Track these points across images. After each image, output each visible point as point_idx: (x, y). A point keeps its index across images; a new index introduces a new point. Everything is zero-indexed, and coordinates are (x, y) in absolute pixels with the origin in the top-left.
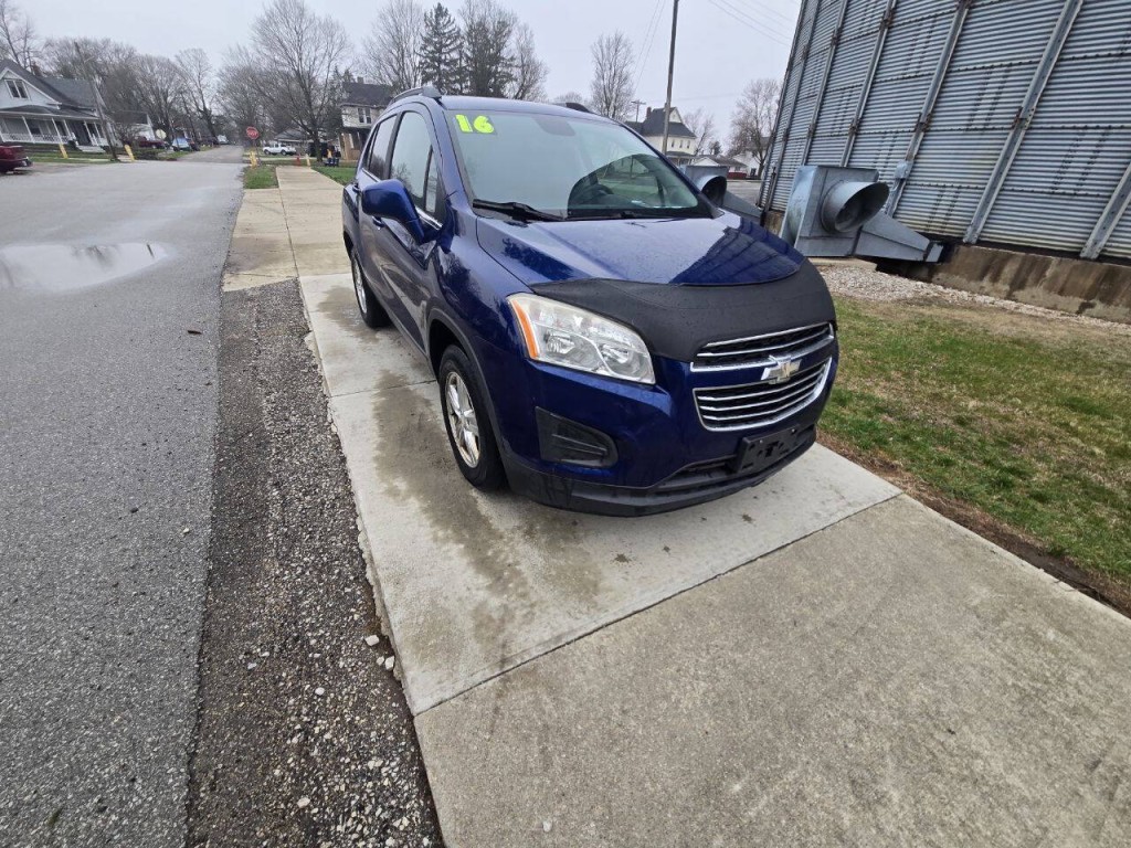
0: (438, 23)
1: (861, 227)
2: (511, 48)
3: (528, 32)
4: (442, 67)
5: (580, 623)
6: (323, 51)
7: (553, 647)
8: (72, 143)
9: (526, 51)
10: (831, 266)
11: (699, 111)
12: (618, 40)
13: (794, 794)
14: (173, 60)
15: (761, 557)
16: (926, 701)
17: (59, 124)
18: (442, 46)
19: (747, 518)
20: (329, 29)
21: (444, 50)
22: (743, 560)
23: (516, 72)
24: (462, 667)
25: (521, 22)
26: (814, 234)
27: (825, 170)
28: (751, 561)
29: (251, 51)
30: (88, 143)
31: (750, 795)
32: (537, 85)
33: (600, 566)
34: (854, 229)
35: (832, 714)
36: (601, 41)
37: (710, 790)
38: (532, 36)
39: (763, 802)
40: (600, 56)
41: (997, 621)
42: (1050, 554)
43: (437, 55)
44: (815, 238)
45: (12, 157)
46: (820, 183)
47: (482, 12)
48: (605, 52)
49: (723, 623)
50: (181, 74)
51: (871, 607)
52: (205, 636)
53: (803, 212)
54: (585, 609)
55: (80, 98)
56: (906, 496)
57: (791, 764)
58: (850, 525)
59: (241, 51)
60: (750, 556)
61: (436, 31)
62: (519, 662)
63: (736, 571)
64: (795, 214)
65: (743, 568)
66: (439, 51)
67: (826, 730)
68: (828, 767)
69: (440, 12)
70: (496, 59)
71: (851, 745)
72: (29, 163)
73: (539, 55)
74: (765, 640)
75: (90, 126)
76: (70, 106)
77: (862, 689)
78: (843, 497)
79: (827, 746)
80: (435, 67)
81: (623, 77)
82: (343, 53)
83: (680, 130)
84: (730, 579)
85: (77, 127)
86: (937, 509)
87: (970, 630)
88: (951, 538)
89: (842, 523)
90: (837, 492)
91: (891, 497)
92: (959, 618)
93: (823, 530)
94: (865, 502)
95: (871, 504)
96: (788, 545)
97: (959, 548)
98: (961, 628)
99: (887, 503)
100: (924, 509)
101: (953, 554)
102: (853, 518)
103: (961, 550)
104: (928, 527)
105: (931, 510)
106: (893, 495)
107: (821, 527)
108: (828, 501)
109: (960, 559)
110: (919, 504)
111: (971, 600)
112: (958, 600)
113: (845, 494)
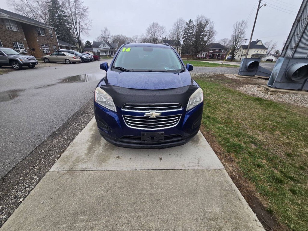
0: (189, 24)
1: (306, 79)
2: (207, 28)
3: (213, 23)
4: (188, 34)
5: (93, 167)
6: (160, 33)
7: (83, 170)
8: (110, 55)
9: (211, 28)
10: (288, 92)
11: (271, 41)
12: (243, 22)
13: (91, 227)
14: (132, 38)
15: (153, 170)
16: (154, 227)
17: (109, 51)
18: (189, 29)
19: (161, 159)
20: (162, 28)
21: (189, 30)
22: (146, 169)
23: (208, 34)
24: (64, 166)
25: (211, 21)
26: (282, 81)
27: (289, 59)
28: (149, 170)
29: (145, 35)
30: (113, 55)
31: (82, 221)
32: (213, 37)
33: (111, 157)
34: (303, 80)
35: (123, 215)
36: (237, 23)
37: (76, 215)
38: (214, 24)
39: (83, 224)
40: (236, 27)
41: (210, 220)
42: (267, 211)
43: (187, 32)
44: (283, 82)
45: (97, 58)
46: (287, 63)
47: (201, 20)
48: (238, 26)
49: (123, 181)
50: (133, 41)
51: (170, 195)
52: (39, 145)
53: (278, 73)
54: (97, 165)
55: (114, 47)
56: (225, 171)
57: (99, 220)
58: (191, 171)
59: (143, 35)
60: (150, 168)
61: (189, 26)
62: (74, 170)
63: (141, 171)
64: (275, 74)
65: (145, 171)
66: (188, 31)
67: (117, 218)
68: (106, 226)
69: (191, 21)
70: (203, 31)
71: (118, 225)
72: (100, 59)
73: (215, 29)
74: (129, 190)
75: (114, 52)
76: (112, 48)
77: (139, 214)
78: (199, 163)
79: (112, 222)
80: (186, 34)
81: (243, 32)
82: (164, 34)
83: (262, 47)
84: (137, 172)
85: (112, 52)
86: (233, 178)
87: (195, 217)
88: (227, 189)
89: (190, 170)
90: (199, 161)
91: (217, 168)
92: (196, 212)
93: (181, 170)
94: (205, 167)
95: (207, 168)
96: (165, 170)
97: (225, 193)
98: (193, 215)
99: (214, 170)
100: (227, 177)
101: (220, 193)
102: (195, 170)
103: (225, 194)
104: (221, 182)
105: (229, 178)
106: (219, 168)
107: (181, 169)
108: (192, 162)
109: (221, 196)
110: (227, 174)
111: (208, 209)
112: (203, 207)
113: (201, 162)
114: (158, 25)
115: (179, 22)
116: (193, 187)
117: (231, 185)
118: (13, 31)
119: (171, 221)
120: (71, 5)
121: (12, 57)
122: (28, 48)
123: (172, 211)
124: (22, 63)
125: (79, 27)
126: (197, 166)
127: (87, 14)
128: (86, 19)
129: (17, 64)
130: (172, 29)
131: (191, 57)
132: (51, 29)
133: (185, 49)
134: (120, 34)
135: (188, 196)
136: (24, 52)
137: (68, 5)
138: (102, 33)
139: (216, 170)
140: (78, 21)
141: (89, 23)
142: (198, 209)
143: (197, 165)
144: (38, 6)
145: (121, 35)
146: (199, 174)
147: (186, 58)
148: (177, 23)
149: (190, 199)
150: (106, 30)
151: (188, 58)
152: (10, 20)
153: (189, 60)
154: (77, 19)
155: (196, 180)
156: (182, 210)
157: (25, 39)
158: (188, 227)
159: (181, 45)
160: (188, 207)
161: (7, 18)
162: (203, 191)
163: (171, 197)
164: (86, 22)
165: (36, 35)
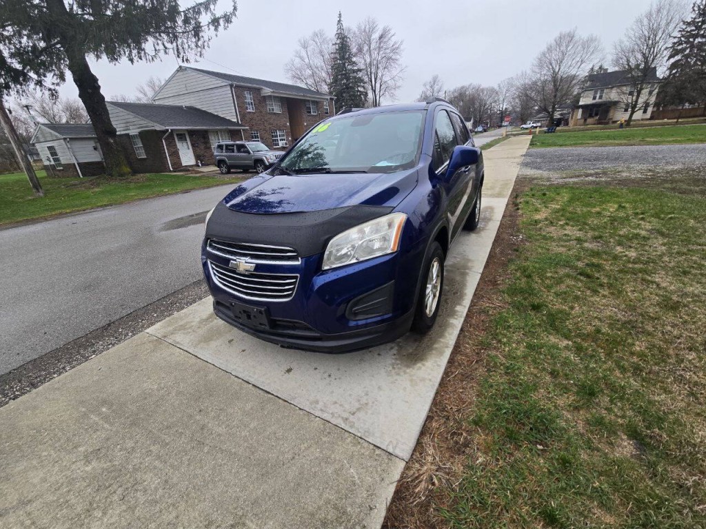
5: (187, 345)
22: (247, 378)
24: (162, 330)
33: (223, 337)
56: (401, 465)
62: (165, 340)
65: (240, 381)
78: (353, 414)
86: (399, 495)
87: (214, 516)
88: (349, 509)
89: (318, 419)
90: (358, 409)
91: (385, 449)
92: (227, 509)
93: (300, 409)
94: (358, 429)
95: (359, 435)
96: (273, 395)
97: (332, 515)
98: (215, 509)
99: (372, 447)
100: (387, 482)
101: (319, 508)
102: (327, 424)
103: (329, 517)
104: (354, 485)
105: (392, 489)
106: (391, 450)
107: (302, 408)
108: (341, 405)
109: (312, 515)
110: (397, 477)
111: (252, 521)
112: (249, 509)
113: (360, 415)
114: (576, 38)
115: (659, 11)
116: (281, 458)
117: (371, 509)
118: (275, 114)
119: (174, 493)
120: (373, 46)
121: (259, 155)
122: (290, 138)
123: (196, 476)
124: (267, 164)
125: (381, 86)
126: (343, 418)
127: (398, 57)
128: (397, 66)
129: (263, 166)
130: (625, 39)
131: (699, 112)
132: (327, 99)
133: (671, 90)
134: (466, 84)
135: (251, 468)
136: (284, 146)
137: (367, 47)
138: (425, 90)
139: (378, 452)
140: (380, 74)
141: (400, 75)
142: (235, 505)
143: (346, 415)
144: (323, 64)
145: (470, 85)
146: (324, 439)
147: (674, 118)
148: (649, 16)
149: (247, 475)
150: (435, 80)
151: (678, 118)
152: (275, 97)
153: (681, 123)
154: (379, 71)
155: (303, 447)
156: (210, 487)
157: (288, 124)
158: (183, 524)
159: (658, 79)
160: (225, 489)
161: (269, 94)
162: (290, 478)
163: (222, 451)
164: (394, 72)
165: (305, 115)
